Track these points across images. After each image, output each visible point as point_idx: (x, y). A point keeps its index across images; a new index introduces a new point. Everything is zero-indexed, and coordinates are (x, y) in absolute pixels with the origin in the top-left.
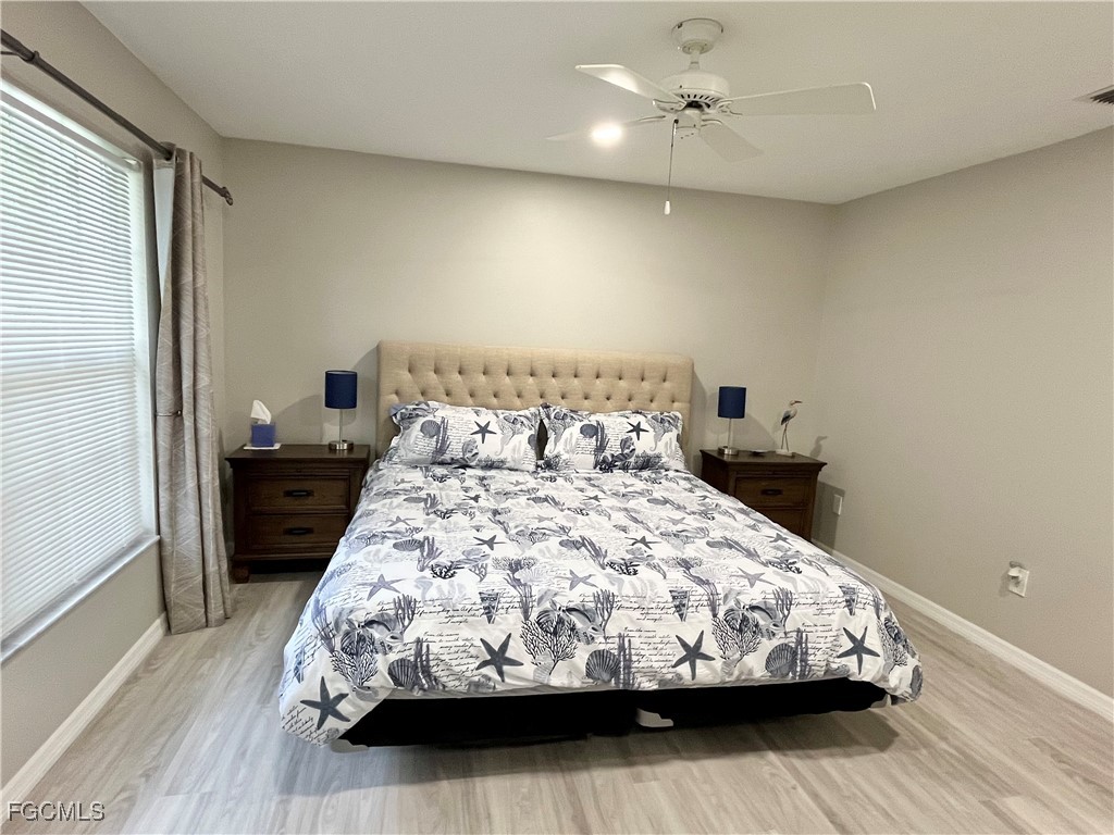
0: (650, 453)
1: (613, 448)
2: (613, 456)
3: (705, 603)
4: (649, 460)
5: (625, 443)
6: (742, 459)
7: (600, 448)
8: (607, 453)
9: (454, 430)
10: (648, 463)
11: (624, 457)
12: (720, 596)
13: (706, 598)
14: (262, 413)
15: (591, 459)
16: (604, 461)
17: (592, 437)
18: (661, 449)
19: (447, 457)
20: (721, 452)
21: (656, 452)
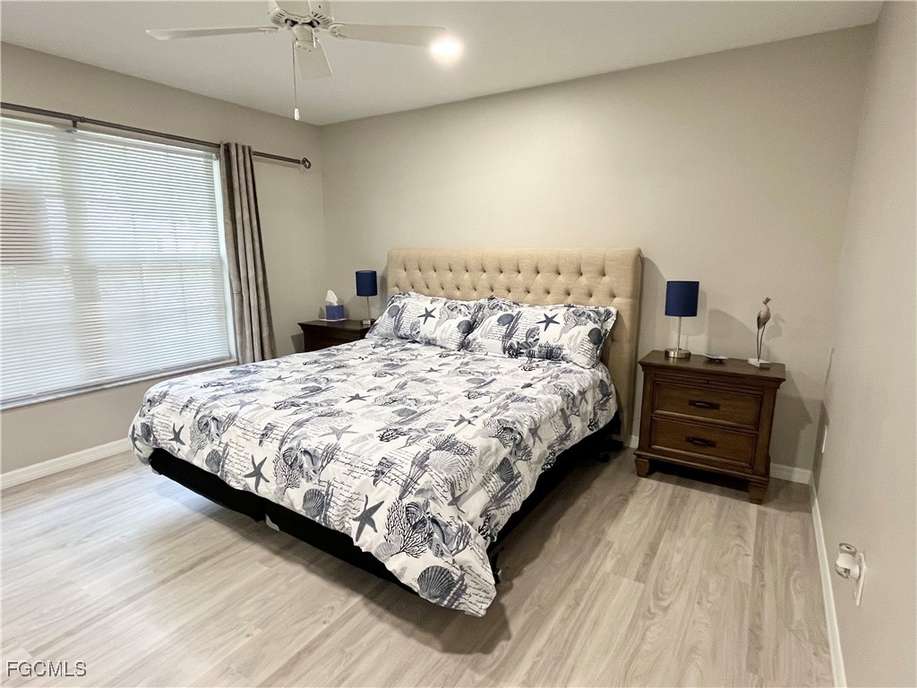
0: (553, 344)
1: (519, 337)
2: (518, 343)
3: (401, 482)
4: (551, 351)
5: (531, 333)
6: (692, 365)
7: (509, 335)
8: (514, 341)
9: (408, 313)
10: (551, 355)
11: (528, 345)
12: (416, 486)
13: (404, 478)
14: (332, 299)
15: (499, 344)
16: (511, 347)
17: (504, 325)
18: (564, 341)
19: (401, 333)
20: (667, 353)
21: (559, 343)
